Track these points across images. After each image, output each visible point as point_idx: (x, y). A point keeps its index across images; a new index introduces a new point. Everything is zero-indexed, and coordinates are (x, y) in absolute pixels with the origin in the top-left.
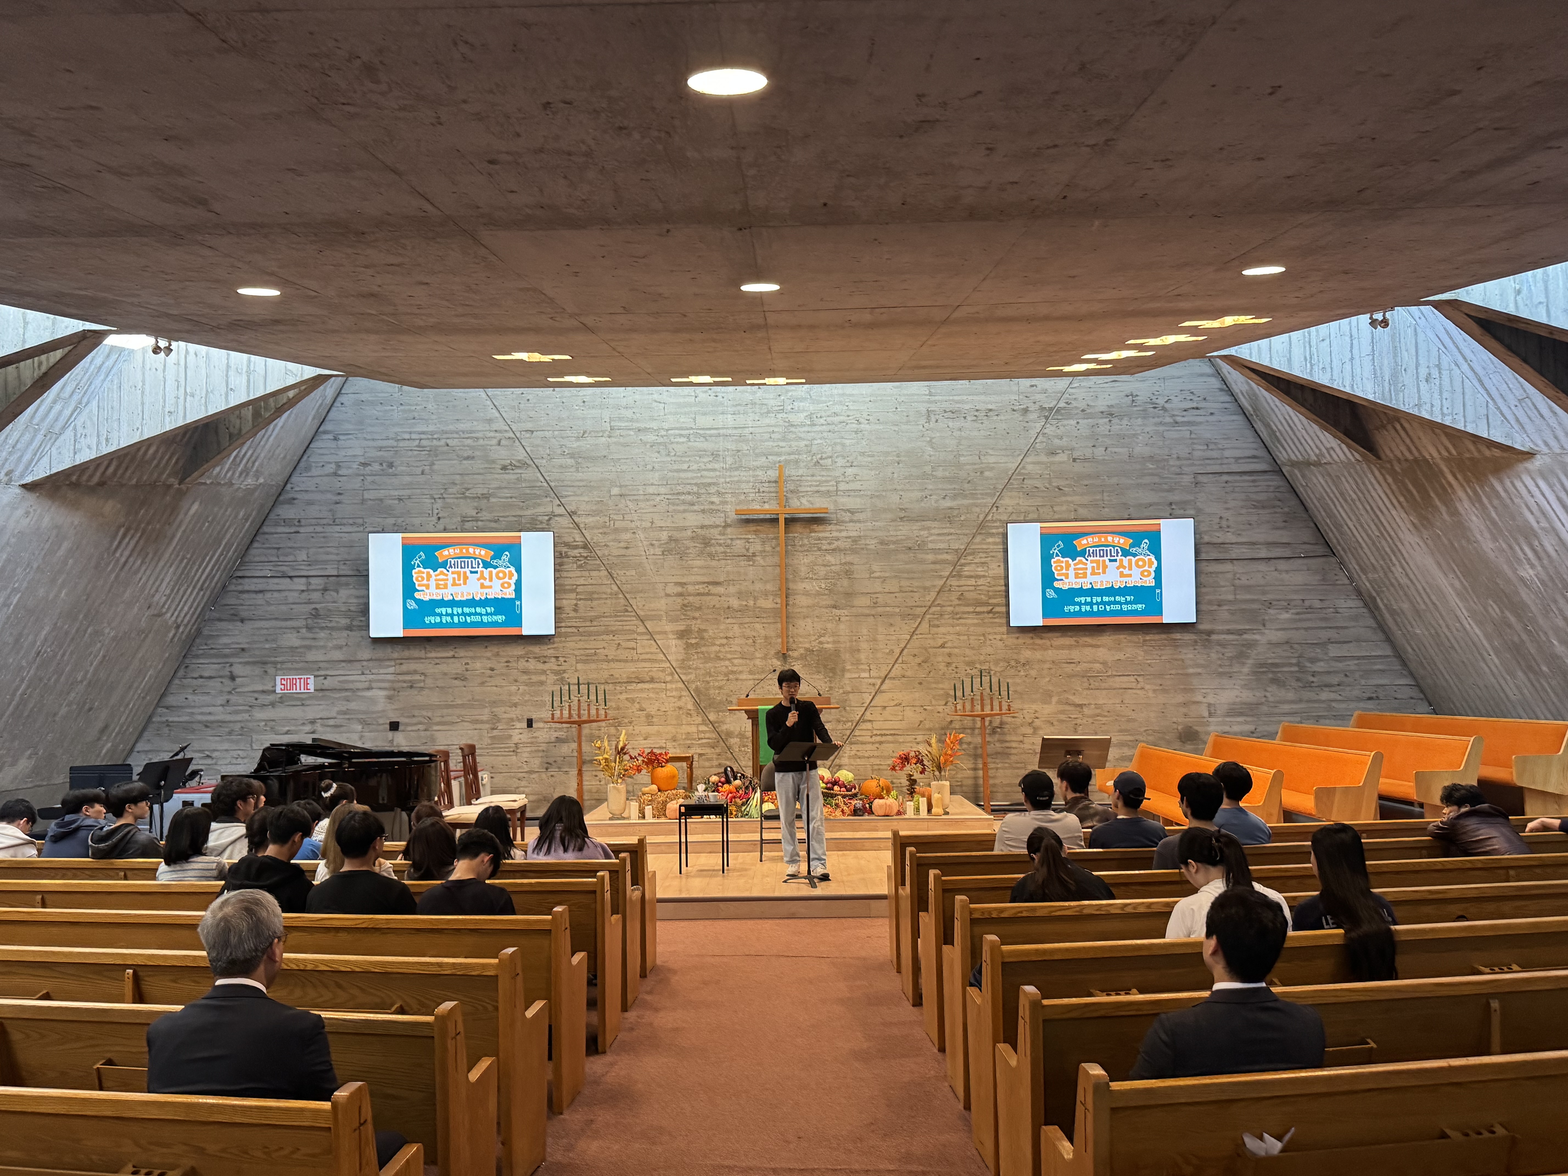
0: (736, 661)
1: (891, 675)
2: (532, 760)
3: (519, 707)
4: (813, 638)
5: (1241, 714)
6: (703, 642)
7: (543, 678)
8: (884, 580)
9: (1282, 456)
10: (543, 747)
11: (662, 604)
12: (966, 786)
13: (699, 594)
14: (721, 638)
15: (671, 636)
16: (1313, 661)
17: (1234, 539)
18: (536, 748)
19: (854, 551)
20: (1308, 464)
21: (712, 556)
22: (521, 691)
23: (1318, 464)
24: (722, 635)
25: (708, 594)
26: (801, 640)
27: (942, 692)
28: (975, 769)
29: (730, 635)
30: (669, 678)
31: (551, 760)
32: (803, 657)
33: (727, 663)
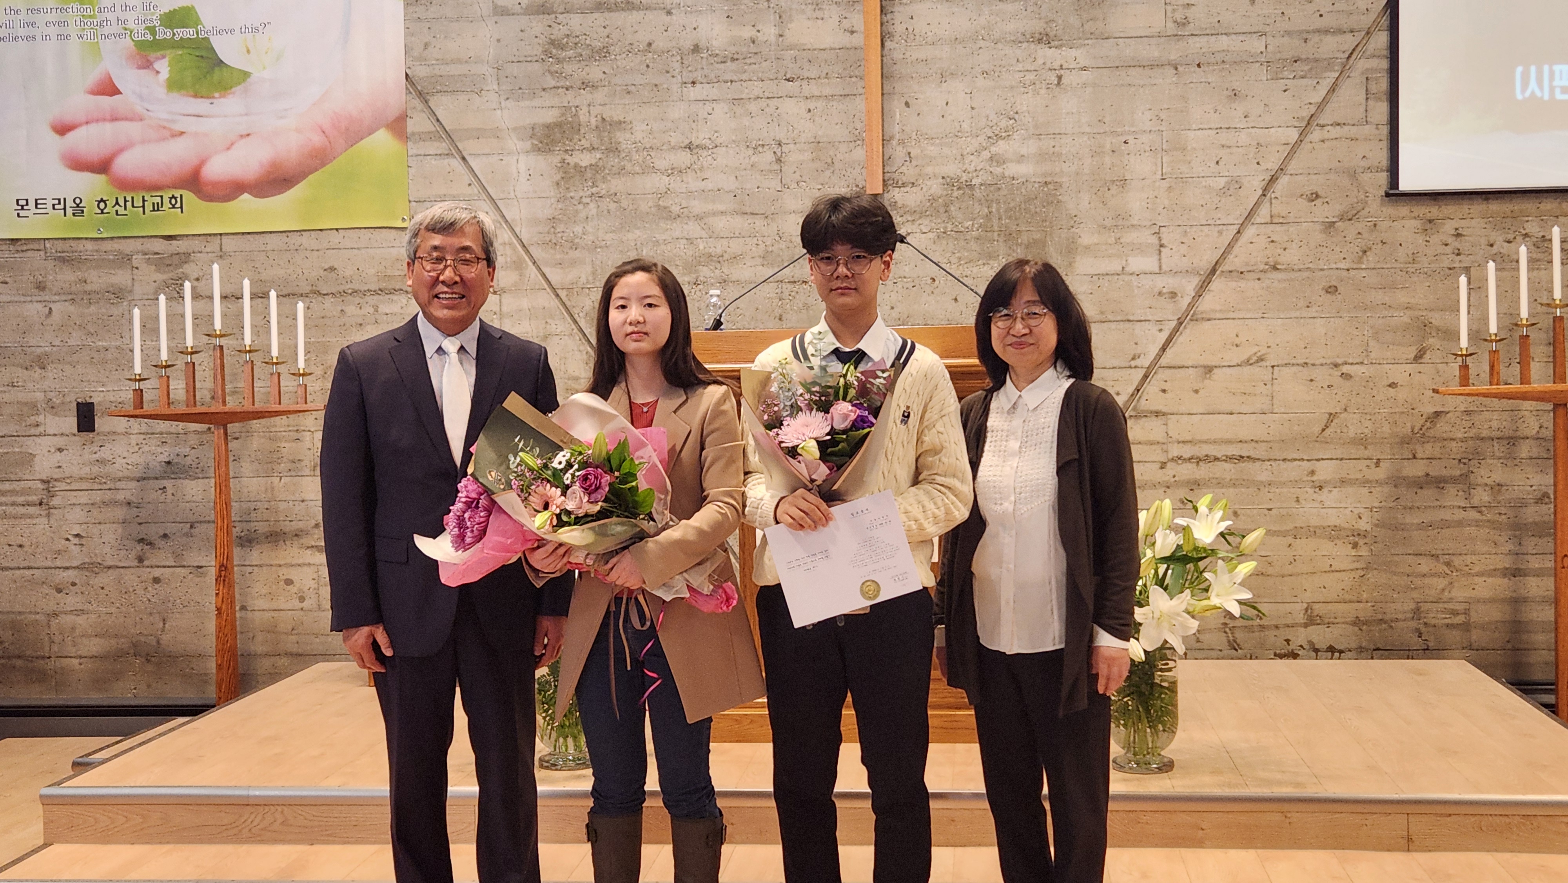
0: (720, 224)
1: (1234, 261)
2: (95, 530)
3: (52, 371)
4: (974, 144)
6: (614, 161)
7: (121, 277)
10: (128, 491)
11: (481, 41)
12: (1483, 627)
14: (673, 148)
15: (514, 143)
18: (108, 495)
22: (56, 316)
24: (675, 138)
26: (932, 150)
27: (1405, 318)
28: (1515, 573)
29: (701, 136)
31: (153, 532)
33: (693, 229)
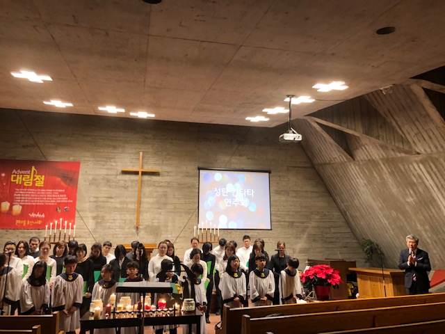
4: (150, 221)
5: (304, 253)
6: (103, 221)
8: (179, 198)
9: (316, 162)
11: (87, 205)
13: (104, 202)
16: (326, 233)
17: (300, 189)
19: (168, 187)
20: (325, 164)
21: (110, 186)
23: (329, 164)
24: (112, 219)
25: (108, 202)
26: (145, 221)
29: (115, 218)
30: (87, 236)
32: (145, 229)
